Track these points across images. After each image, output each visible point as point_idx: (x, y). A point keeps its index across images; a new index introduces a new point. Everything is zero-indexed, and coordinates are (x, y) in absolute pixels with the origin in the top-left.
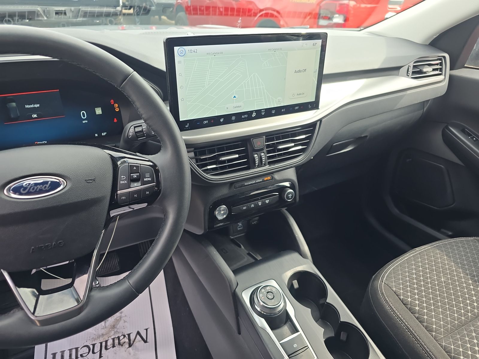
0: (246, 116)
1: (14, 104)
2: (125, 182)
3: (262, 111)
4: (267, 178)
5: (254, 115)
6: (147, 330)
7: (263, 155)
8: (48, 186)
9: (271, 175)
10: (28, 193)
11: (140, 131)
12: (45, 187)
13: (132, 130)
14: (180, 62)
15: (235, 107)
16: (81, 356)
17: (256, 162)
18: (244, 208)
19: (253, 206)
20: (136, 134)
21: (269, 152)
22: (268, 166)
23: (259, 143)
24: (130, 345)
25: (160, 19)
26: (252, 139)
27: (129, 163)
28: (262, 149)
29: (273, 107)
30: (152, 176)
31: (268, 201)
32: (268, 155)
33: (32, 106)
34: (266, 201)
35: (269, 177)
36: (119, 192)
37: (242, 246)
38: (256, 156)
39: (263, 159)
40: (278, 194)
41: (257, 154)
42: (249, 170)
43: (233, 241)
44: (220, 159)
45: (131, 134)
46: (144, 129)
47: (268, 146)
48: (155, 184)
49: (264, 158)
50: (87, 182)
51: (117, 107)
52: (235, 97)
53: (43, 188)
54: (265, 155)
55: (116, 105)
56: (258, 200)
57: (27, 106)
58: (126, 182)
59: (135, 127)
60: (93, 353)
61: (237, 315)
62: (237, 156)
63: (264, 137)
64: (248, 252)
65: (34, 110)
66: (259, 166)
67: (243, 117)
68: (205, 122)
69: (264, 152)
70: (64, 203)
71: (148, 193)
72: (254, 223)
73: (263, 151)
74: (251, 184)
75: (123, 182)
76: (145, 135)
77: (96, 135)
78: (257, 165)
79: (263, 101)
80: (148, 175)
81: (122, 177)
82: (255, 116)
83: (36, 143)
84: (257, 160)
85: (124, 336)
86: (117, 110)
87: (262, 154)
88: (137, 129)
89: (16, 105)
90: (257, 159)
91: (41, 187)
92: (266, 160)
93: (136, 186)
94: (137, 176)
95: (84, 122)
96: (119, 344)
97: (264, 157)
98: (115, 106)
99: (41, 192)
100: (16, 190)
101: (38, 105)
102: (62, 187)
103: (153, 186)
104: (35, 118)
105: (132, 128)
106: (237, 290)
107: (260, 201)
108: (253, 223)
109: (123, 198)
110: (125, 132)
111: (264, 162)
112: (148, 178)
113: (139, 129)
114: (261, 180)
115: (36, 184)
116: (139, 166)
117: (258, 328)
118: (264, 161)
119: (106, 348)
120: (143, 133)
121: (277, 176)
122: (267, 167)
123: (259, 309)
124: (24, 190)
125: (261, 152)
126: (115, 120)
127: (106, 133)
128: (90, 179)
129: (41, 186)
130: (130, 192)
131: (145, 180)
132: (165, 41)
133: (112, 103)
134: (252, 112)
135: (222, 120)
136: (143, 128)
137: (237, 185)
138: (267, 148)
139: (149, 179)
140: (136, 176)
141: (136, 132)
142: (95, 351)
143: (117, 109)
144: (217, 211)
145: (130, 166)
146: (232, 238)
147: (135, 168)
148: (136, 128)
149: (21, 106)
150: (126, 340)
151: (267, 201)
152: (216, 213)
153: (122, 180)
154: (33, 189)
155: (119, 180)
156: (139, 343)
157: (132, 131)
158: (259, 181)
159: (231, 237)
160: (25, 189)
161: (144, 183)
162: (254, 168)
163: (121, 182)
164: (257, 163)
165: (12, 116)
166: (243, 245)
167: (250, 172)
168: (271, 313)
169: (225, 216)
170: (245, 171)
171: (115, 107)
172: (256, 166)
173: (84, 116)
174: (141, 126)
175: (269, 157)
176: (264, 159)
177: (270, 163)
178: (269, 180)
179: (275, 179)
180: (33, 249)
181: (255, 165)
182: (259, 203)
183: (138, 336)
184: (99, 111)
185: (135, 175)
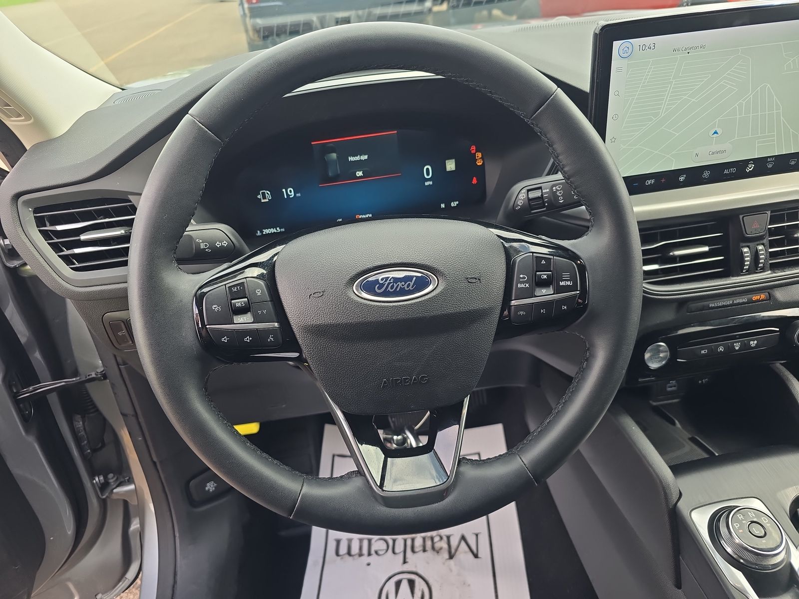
0: (733, 170)
1: (334, 155)
2: (525, 285)
3: (769, 160)
4: (759, 297)
5: (750, 168)
6: (477, 535)
7: (762, 250)
8: (412, 284)
9: (768, 290)
10: (386, 294)
11: (538, 198)
12: (409, 285)
13: (523, 196)
14: (619, 70)
15: (713, 153)
16: (376, 552)
17: (746, 263)
18: (703, 352)
19: (721, 349)
20: (530, 202)
21: (772, 244)
22: (770, 272)
23: (755, 225)
24: (451, 557)
25: (490, 14)
26: (741, 217)
27: (533, 253)
28: (761, 238)
29: (793, 152)
30: (573, 278)
31: (756, 342)
32: (770, 250)
33: (357, 158)
34: (751, 342)
35: (762, 296)
36: (513, 303)
37: (677, 422)
38: (746, 250)
39: (761, 257)
40: (778, 329)
41: (748, 247)
42: (727, 279)
43: (657, 411)
44: (671, 254)
45: (520, 203)
46: (546, 193)
47: (772, 232)
48: (578, 292)
49: (763, 256)
50: (469, 282)
51: (480, 158)
52: (716, 133)
53: (406, 286)
54: (766, 250)
55: (479, 155)
56: (734, 338)
57: (351, 159)
58: (527, 285)
59: (528, 191)
60: (394, 552)
61: (677, 551)
62: (706, 249)
63: (769, 213)
64: (690, 436)
65: (359, 165)
66: (749, 272)
67: (726, 172)
68: (650, 182)
69: (763, 244)
70: (435, 313)
71: (566, 307)
72: (703, 382)
73: (762, 242)
74: (723, 306)
75: (523, 286)
76: (546, 204)
77: (443, 206)
78: (746, 269)
79: (773, 141)
80: (566, 275)
81: (521, 276)
82: (751, 170)
83: (357, 216)
84: (749, 258)
85: (441, 538)
86: (479, 163)
87: (760, 247)
88: (532, 195)
89: (337, 157)
90: (748, 256)
91: (403, 285)
92: (766, 259)
93: (545, 294)
94: (548, 276)
95: (427, 184)
96: (433, 548)
97: (762, 254)
98: (477, 155)
99: (403, 292)
100: (370, 288)
101: (366, 157)
102: (430, 288)
103: (574, 296)
104: (360, 177)
105: (522, 191)
106: (681, 504)
107: (738, 342)
108: (700, 382)
109: (522, 313)
110: (510, 199)
111: (761, 263)
112: (567, 280)
113: (537, 194)
114: (745, 300)
115: (396, 280)
116: (550, 259)
117: (730, 587)
118: (763, 261)
119: (413, 551)
120: (543, 200)
121: (781, 295)
122: (767, 274)
123: (729, 550)
124: (379, 288)
125: (758, 243)
126: (475, 181)
127: (457, 203)
128: (473, 276)
129: (403, 283)
130: (533, 303)
131: (562, 284)
132: (597, 32)
133: (472, 151)
134: (746, 162)
135: (682, 179)
136: (544, 191)
137: (693, 306)
138: (770, 235)
139: (568, 283)
140: (545, 277)
141: (530, 200)
142: (397, 550)
143: (479, 161)
144: (650, 351)
145: (537, 257)
146: (655, 404)
147: (543, 262)
148: (529, 193)
149: (343, 158)
150: (444, 545)
151: (753, 343)
152: (647, 356)
153: (522, 283)
154: (392, 288)
155: (516, 282)
156: (463, 554)
157: (522, 198)
158: (741, 301)
159: (651, 402)
160: (381, 286)
161: (559, 290)
162: (738, 275)
163: (519, 286)
164: (747, 265)
165: (330, 174)
166: (679, 421)
167: (731, 282)
168: (756, 565)
169: (664, 362)
170: (719, 280)
171: (477, 158)
172: (744, 271)
173: (428, 174)
174: (540, 188)
175: (773, 255)
176: (762, 259)
177: (774, 267)
178: (763, 300)
179: (776, 300)
180: (385, 382)
181: (743, 269)
182: (735, 345)
183: (463, 543)
184: (451, 165)
185: (544, 274)
